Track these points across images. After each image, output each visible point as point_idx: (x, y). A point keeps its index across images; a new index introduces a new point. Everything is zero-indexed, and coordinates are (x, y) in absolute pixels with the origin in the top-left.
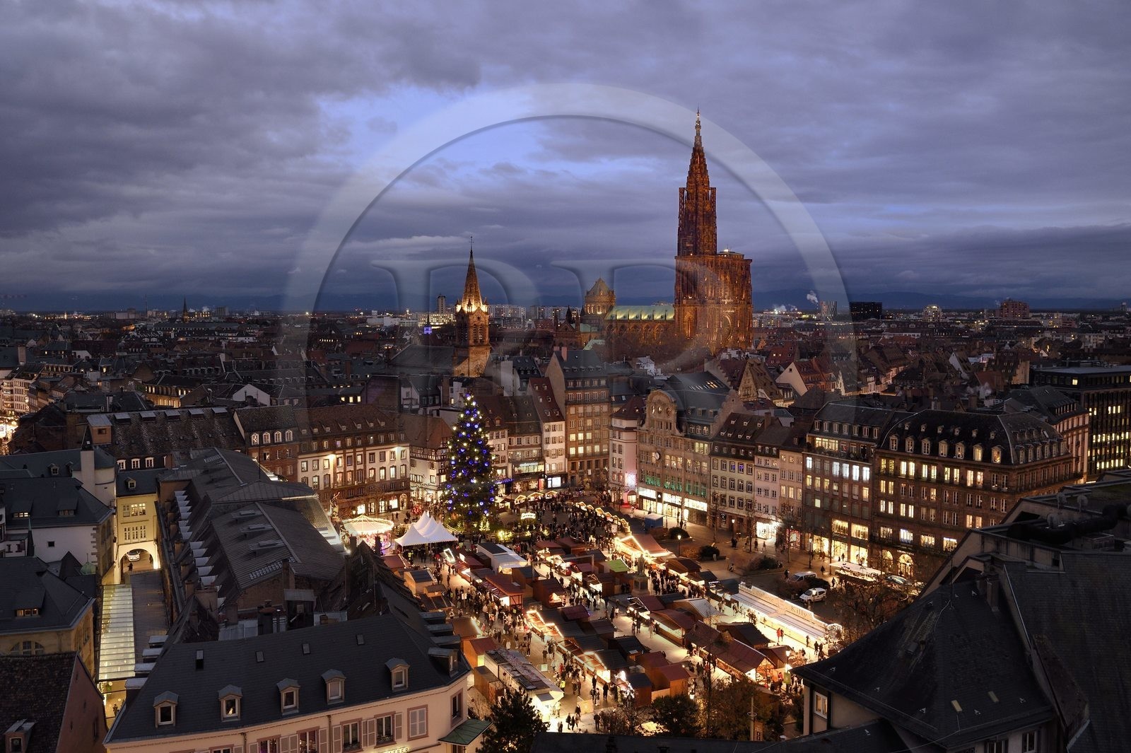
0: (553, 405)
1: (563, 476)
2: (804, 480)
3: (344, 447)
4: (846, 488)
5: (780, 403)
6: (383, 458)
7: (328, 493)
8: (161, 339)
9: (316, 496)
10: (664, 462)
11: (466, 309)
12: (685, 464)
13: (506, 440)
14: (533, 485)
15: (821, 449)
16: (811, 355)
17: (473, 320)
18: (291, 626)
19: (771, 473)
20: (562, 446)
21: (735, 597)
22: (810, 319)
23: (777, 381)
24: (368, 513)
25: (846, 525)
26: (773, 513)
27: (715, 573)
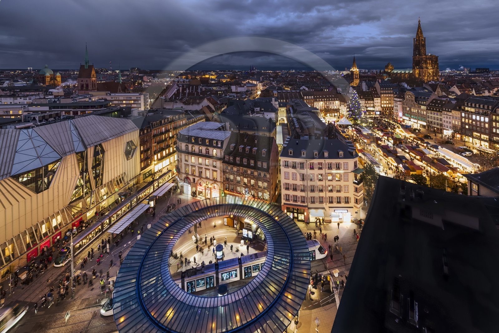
0: (377, 94)
1: (380, 112)
2: (461, 120)
3: (324, 101)
4: (478, 123)
5: (450, 97)
6: (333, 104)
7: (321, 111)
9: (319, 111)
10: (411, 110)
11: (353, 70)
12: (418, 111)
13: (364, 102)
14: (372, 113)
15: (468, 111)
16: (462, 84)
17: (355, 73)
19: (448, 116)
20: (380, 104)
21: (437, 150)
22: (460, 73)
23: (449, 90)
24: (330, 116)
25: (479, 135)
26: (450, 128)
27: (430, 142)
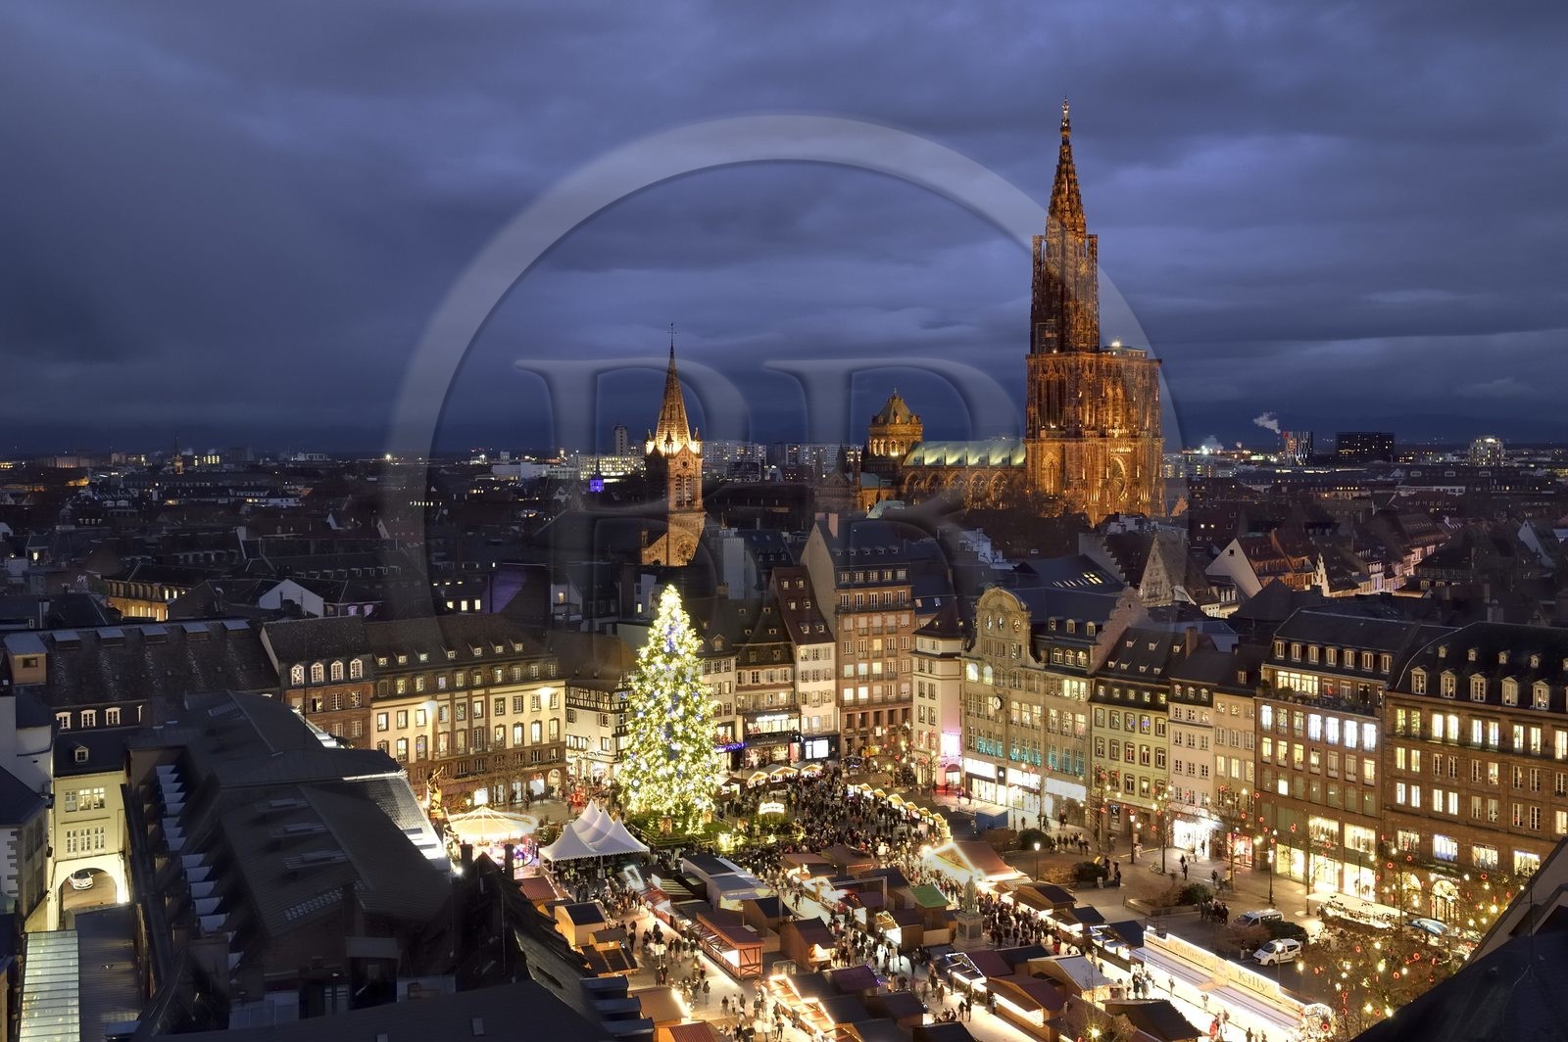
0: (817, 617)
1: (833, 739)
2: (1258, 746)
3: (451, 688)
4: (1333, 760)
5: (1212, 611)
6: (519, 707)
7: (424, 770)
8: (135, 502)
9: (402, 774)
10: (1008, 713)
11: (663, 449)
12: (1045, 717)
13: (732, 676)
14: (780, 754)
15: (1288, 690)
16: (1269, 527)
17: (674, 467)
18: (357, 1003)
19: (1198, 733)
20: (831, 685)
21: (1138, 952)
22: (1266, 463)
23: (1208, 571)
24: (492, 803)
25: (1334, 826)
26: (1204, 805)
27: (1100, 909)
